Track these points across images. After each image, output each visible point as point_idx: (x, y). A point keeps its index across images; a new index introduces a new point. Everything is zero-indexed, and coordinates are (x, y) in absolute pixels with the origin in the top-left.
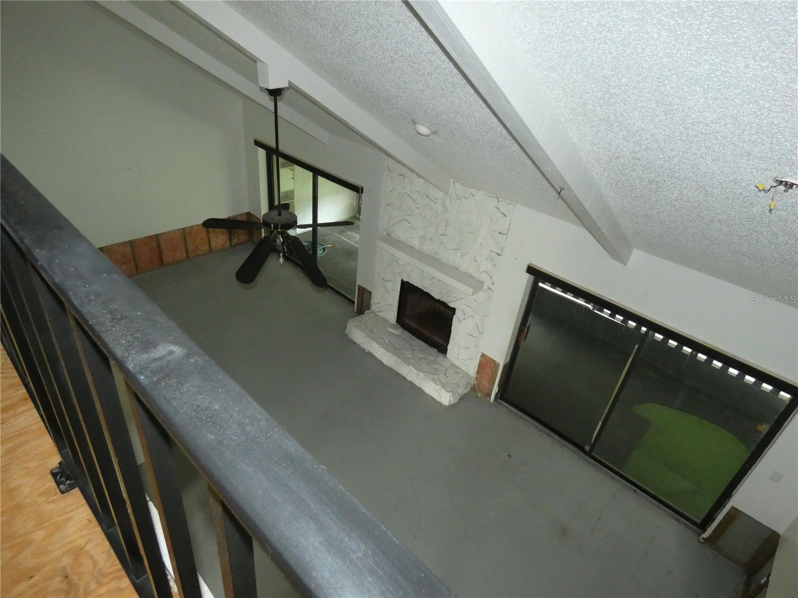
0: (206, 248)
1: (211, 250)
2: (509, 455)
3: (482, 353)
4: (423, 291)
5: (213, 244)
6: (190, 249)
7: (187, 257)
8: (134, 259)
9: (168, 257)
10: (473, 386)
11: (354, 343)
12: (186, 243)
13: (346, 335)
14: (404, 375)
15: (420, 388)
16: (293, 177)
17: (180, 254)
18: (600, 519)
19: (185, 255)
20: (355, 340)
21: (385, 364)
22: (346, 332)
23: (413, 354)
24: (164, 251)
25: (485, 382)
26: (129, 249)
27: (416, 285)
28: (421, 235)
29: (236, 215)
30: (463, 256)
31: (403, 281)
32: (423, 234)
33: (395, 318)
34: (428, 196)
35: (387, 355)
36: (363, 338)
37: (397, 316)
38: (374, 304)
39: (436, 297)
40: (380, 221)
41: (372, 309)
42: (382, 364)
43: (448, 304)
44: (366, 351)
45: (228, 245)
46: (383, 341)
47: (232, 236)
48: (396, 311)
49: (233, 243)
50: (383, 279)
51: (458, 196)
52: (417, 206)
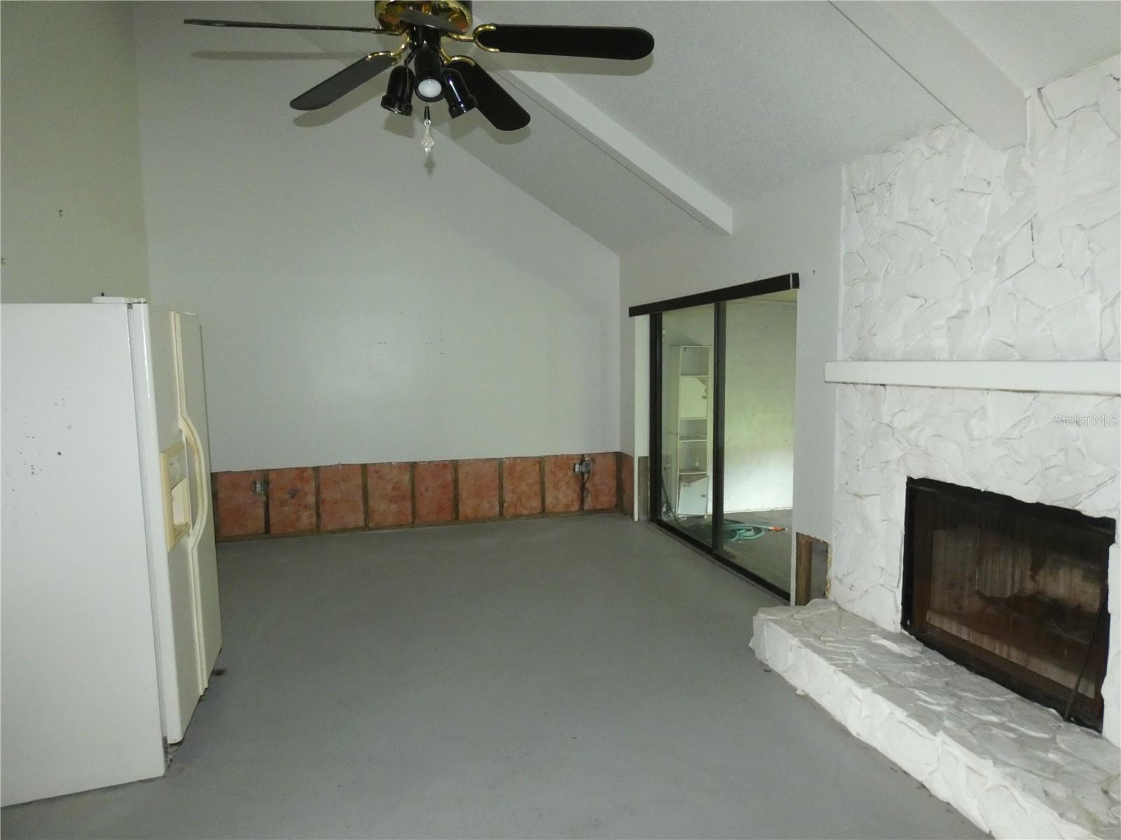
0: (536, 503)
1: (543, 511)
4: (979, 491)
5: (549, 500)
6: (506, 500)
7: (501, 513)
8: (413, 497)
9: (466, 509)
11: (768, 671)
12: (501, 487)
13: (751, 651)
14: (920, 779)
16: (705, 395)
17: (489, 506)
19: (498, 509)
20: (771, 664)
22: (751, 645)
23: (956, 707)
24: (463, 493)
26: (406, 478)
27: (949, 479)
28: (954, 312)
29: (596, 454)
30: (1112, 304)
31: (911, 482)
32: (960, 306)
33: (897, 612)
34: (962, 190)
35: (860, 701)
36: (790, 653)
37: (903, 604)
38: (837, 578)
39: (1027, 493)
40: (840, 335)
41: (832, 595)
42: (843, 731)
43: (1078, 508)
44: (799, 692)
45: (576, 507)
46: (850, 661)
47: (585, 493)
48: (898, 586)
49: (586, 507)
50: (856, 495)
51: (1057, 122)
52: (933, 240)
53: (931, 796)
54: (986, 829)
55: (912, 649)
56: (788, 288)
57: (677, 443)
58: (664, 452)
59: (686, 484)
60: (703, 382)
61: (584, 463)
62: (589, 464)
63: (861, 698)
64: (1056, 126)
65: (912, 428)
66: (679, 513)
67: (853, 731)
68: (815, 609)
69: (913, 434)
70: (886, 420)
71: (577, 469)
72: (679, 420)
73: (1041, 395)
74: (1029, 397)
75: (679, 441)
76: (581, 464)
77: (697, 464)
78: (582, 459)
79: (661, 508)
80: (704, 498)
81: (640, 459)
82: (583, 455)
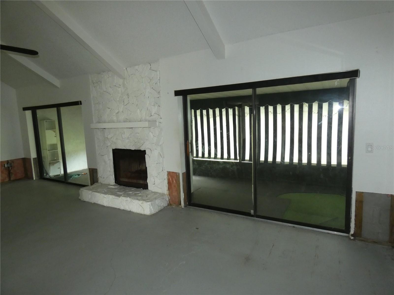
2: (197, 228)
3: (167, 171)
10: (168, 203)
11: (84, 202)
13: (80, 199)
15: (130, 211)
16: (55, 136)
18: (273, 245)
20: (85, 200)
21: (106, 206)
23: (125, 193)
25: (175, 194)
27: (120, 148)
28: (117, 112)
29: (14, 160)
30: (141, 111)
31: (113, 150)
32: (118, 111)
33: (114, 180)
34: (115, 86)
35: (106, 198)
36: (90, 195)
37: (115, 178)
38: (100, 177)
39: (133, 148)
40: (93, 117)
41: (99, 182)
42: (103, 206)
43: (140, 149)
44: (93, 203)
45: (7, 180)
46: (103, 192)
47: (11, 174)
48: (113, 174)
49: (12, 179)
50: (102, 155)
51: (130, 76)
52: (111, 96)
53: (121, 210)
54: (129, 210)
55: (117, 186)
56: (79, 105)
57: (47, 152)
58: (43, 155)
59: (52, 165)
60: (54, 132)
61: (9, 164)
62: (11, 163)
63: (106, 197)
64: (129, 76)
65: (112, 138)
66: (51, 175)
67: (105, 205)
68: (95, 185)
69: (112, 139)
70: (106, 137)
71: (6, 166)
72: (47, 145)
73: (133, 128)
74: (131, 129)
75: (48, 152)
76: (7, 164)
77: (55, 158)
78: (8, 162)
79: (44, 174)
80: (59, 169)
81: (34, 159)
82: (8, 161)
